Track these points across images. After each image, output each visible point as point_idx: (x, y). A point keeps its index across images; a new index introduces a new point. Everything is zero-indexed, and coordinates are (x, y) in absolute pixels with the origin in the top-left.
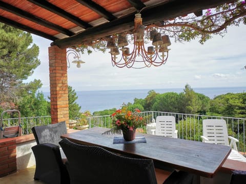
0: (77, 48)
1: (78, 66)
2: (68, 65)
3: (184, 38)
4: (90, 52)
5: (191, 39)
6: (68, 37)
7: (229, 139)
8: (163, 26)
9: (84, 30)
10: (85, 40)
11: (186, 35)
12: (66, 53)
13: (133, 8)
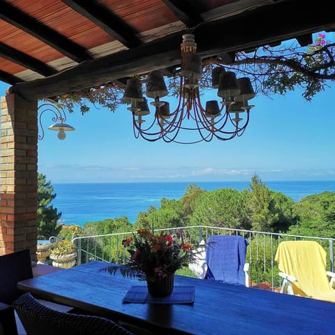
0: (59, 101)
1: (62, 136)
2: (40, 133)
3: (273, 88)
4: (84, 109)
5: (287, 90)
6: (43, 77)
7: (328, 276)
8: (233, 62)
9: (77, 64)
10: (78, 84)
11: (277, 82)
12: (37, 109)
13: (180, 23)
